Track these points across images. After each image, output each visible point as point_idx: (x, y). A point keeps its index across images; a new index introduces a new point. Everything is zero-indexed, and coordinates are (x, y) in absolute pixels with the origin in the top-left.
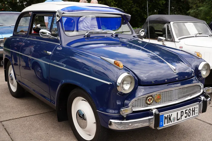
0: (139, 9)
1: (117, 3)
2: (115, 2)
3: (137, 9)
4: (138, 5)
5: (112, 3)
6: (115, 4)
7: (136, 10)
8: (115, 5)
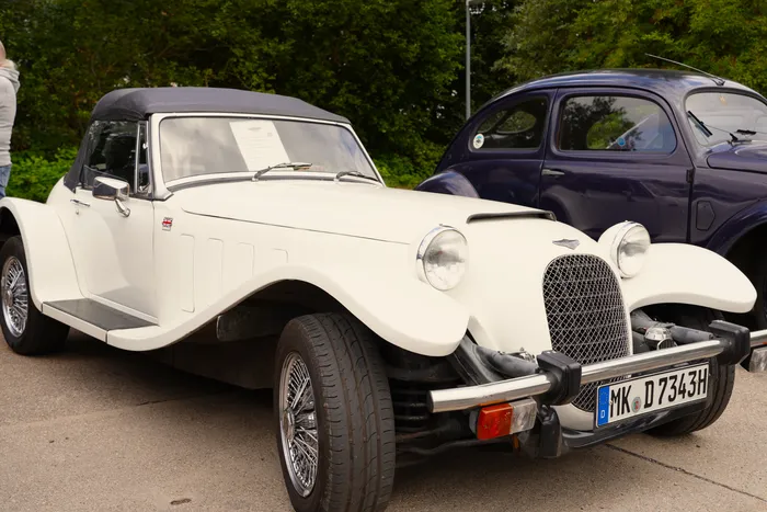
0: (358, 102)
1: (272, 78)
2: (265, 75)
3: (351, 100)
4: (355, 87)
5: (254, 77)
6: (266, 81)
7: (346, 102)
8: (269, 85)
